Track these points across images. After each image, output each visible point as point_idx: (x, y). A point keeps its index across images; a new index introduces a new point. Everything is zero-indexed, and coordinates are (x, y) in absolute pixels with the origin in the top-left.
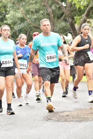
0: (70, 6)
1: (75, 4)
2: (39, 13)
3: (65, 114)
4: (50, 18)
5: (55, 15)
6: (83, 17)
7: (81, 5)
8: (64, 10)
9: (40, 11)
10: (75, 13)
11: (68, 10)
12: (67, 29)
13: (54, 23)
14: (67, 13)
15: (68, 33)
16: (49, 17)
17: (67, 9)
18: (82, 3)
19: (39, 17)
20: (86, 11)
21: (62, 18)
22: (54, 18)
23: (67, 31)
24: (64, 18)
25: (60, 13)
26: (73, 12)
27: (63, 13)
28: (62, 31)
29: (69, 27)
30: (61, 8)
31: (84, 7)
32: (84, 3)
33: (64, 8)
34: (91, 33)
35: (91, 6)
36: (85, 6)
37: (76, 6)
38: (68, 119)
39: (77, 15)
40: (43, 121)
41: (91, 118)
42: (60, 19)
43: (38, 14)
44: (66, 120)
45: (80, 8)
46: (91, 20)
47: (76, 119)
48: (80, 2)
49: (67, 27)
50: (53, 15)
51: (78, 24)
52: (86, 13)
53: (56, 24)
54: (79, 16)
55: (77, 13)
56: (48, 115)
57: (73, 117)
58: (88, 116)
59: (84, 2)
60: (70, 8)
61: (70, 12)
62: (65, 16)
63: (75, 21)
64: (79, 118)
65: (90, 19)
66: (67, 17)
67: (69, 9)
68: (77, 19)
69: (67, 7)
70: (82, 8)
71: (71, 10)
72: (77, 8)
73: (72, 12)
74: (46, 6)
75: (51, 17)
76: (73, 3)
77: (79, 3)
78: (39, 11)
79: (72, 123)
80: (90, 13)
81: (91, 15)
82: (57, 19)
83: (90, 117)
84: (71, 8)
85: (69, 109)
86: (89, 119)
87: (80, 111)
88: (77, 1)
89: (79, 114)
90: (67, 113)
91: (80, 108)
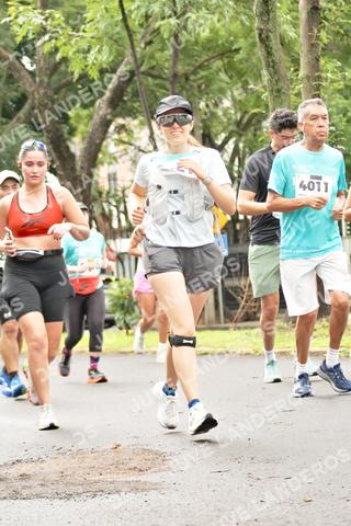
0: (47, 69)
1: (65, 60)
3: (14, 471)
6: (100, 108)
7: (90, 62)
8: (28, 85)
11: (41, 81)
14: (37, 96)
17: (37, 79)
18: (92, 58)
21: (21, 114)
24: (29, 112)
26: (64, 90)
27: (24, 97)
30: (16, 75)
31: (102, 72)
32: (99, 57)
33: (28, 76)
35: (128, 67)
36: (104, 66)
37: (69, 70)
38: (23, 488)
41: (112, 482)
42: (15, 120)
44: (16, 495)
45: (84, 77)
46: (132, 123)
47: (50, 490)
48: (87, 52)
51: (83, 139)
52: (108, 94)
54: (85, 106)
58: (101, 477)
59: (99, 51)
60: (50, 76)
61: (50, 93)
62: (33, 108)
63: (70, 126)
64: (67, 484)
65: (129, 119)
66: (37, 111)
67: (46, 79)
68: (78, 116)
69: (37, 73)
70: (94, 74)
71: (54, 86)
72: (76, 76)
73: (57, 91)
76: (59, 57)
77: (81, 55)
79: (36, 502)
81: (128, 104)
82: (4, 120)
83: (109, 478)
84: (55, 78)
85: (34, 454)
86: (104, 487)
87: (73, 458)
88: (74, 49)
89: (66, 469)
90: (24, 469)
91: (74, 449)
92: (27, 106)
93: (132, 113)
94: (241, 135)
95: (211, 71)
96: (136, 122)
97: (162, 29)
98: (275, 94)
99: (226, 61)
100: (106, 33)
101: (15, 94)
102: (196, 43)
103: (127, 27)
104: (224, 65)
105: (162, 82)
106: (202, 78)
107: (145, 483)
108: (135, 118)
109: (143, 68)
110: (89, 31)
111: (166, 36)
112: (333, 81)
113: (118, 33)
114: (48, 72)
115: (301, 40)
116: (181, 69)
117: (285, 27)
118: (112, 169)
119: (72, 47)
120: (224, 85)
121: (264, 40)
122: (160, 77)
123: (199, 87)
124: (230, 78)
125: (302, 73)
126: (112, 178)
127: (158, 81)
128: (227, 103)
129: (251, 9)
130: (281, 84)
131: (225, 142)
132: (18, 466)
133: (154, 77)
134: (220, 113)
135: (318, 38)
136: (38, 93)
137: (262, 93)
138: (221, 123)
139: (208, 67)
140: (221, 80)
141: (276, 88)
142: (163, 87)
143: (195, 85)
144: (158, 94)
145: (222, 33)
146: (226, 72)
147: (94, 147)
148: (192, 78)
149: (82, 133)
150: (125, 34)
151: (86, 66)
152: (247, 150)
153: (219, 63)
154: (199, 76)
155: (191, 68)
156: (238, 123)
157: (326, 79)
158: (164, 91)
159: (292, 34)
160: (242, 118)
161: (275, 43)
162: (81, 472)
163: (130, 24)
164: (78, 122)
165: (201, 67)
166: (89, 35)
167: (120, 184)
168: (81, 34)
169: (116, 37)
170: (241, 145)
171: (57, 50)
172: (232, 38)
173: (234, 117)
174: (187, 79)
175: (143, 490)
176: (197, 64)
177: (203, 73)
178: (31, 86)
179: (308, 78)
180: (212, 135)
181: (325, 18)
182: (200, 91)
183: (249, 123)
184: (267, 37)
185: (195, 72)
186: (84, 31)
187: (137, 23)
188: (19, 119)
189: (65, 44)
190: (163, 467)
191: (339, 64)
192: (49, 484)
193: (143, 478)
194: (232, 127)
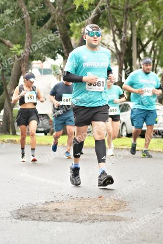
0: (62, 3)
2: (3, 12)
3: (51, 207)
4: (24, 23)
5: (34, 18)
6: (87, 23)
8: (52, 10)
9: (6, 9)
10: (72, 15)
11: (59, 9)
12: (57, 45)
13: (31, 34)
14: (56, 16)
15: (58, 54)
16: (22, 22)
17: (57, 8)
19: (4, 21)
21: (47, 24)
22: (33, 25)
23: (55, 50)
24: (51, 24)
25: (44, 14)
26: (68, 13)
27: (49, 16)
28: (46, 48)
29: (59, 42)
30: (46, 5)
31: (90, 4)
33: (52, 5)
36: (92, 3)
37: (74, 4)
38: (57, 216)
39: (75, 21)
40: (10, 220)
41: (101, 215)
42: (43, 27)
43: (2, 15)
44: (54, 219)
45: (81, 7)
47: (72, 217)
49: (55, 43)
50: (29, 19)
51: (76, 38)
52: (92, 17)
53: (36, 36)
55: (74, 15)
56: (19, 208)
57: (67, 212)
58: (95, 212)
60: (63, 7)
61: (63, 15)
62: (53, 21)
63: (71, 31)
66: (56, 23)
67: (61, 8)
68: (74, 26)
69: (57, 4)
70: (86, 7)
71: (65, 11)
72: (77, 7)
73: (66, 13)
74: (18, 2)
75: (26, 23)
78: (3, 10)
79: (64, 223)
80: (101, 18)
81: (101, 22)
82: (38, 27)
83: (99, 213)
84: (65, 6)
85: (59, 198)
86: (97, 217)
87: (80, 202)
89: (77, 207)
90: (56, 206)
91: (79, 197)
92: (50, 21)
94: (156, 40)
95: (143, 7)
96: (103, 31)
99: (151, 2)
101: (45, 14)
104: (150, 4)
105: (118, 11)
106: (138, 10)
107: (118, 217)
108: (103, 28)
109: (111, 5)
116: (130, 5)
120: (149, 14)
122: (117, 9)
123: (136, 14)
124: (152, 10)
127: (116, 11)
128: (149, 23)
131: (148, 43)
132: (52, 204)
133: (114, 8)
134: (146, 28)
136: (57, 14)
138: (146, 33)
139: (141, 5)
140: (148, 12)
142: (118, 14)
143: (134, 13)
144: (116, 17)
146: (150, 7)
148: (133, 10)
149: (76, 35)
151: (83, 2)
152: (158, 47)
153: (147, 3)
154: (137, 9)
155: (133, 5)
156: (155, 34)
158: (118, 16)
160: (157, 31)
162: (85, 209)
164: (74, 29)
165: (138, 4)
170: (155, 45)
173: (152, 31)
174: (131, 10)
175: (118, 220)
176: (137, 3)
177: (139, 8)
178: (54, 11)
180: (141, 39)
182: (137, 17)
183: (160, 34)
185: (135, 7)
188: (46, 26)
190: (126, 209)
192: (70, 214)
193: (117, 214)
194: (152, 36)
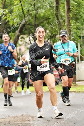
1: (8, 21)
6: (17, 33)
7: (14, 22)
17: (2, 26)
18: (15, 21)
20: (20, 28)
32: (17, 21)
34: (25, 48)
37: (9, 24)
41: (21, 124)
46: (25, 36)
48: (14, 19)
51: (13, 40)
52: (19, 29)
54: (13, 32)
58: (19, 122)
59: (17, 19)
60: (5, 25)
64: (11, 124)
67: (4, 26)
68: (12, 35)
71: (6, 28)
72: (11, 25)
76: (7, 20)
77: (12, 20)
80: (24, 30)
83: (21, 122)
85: (2, 117)
87: (12, 118)
88: (11, 19)
89: (10, 121)
91: (12, 116)
93: (25, 34)
94: (51, 39)
95: (44, 24)
97: (32, 14)
98: (60, 29)
99: (47, 21)
100: (18, 15)
102: (40, 17)
103: (23, 13)
104: (47, 22)
106: (42, 25)
107: (30, 124)
108: (25, 35)
109: (27, 23)
110: (14, 14)
111: (33, 15)
112: (73, 26)
113: (21, 15)
114: (4, 24)
115: (66, 16)
116: (36, 23)
117: (62, 13)
118: (20, 47)
119: (10, 18)
121: (57, 16)
125: (66, 24)
126: (20, 50)
127: (31, 26)
128: (48, 31)
129: (53, 9)
130: (61, 27)
133: (30, 25)
135: (70, 15)
137: (56, 29)
139: (43, 23)
140: (46, 26)
141: (60, 27)
142: (32, 28)
145: (46, 14)
146: (47, 24)
147: (16, 42)
148: (39, 25)
149: (13, 39)
150: (23, 15)
153: (45, 22)
155: (39, 23)
156: (50, 36)
157: (72, 25)
158: (32, 29)
159: (63, 14)
160: (51, 35)
161: (59, 17)
162: (14, 121)
163: (24, 12)
165: (41, 23)
166: (14, 15)
167: (22, 51)
168: (12, 15)
169: (21, 16)
171: (6, 19)
172: (49, 16)
176: (40, 22)
179: (67, 25)
181: (71, 11)
183: (53, 36)
184: (58, 15)
186: (13, 14)
187: (26, 12)
189: (8, 17)
190: (34, 120)
191: (75, 22)
192: (6, 124)
193: (29, 122)
194: (49, 37)
